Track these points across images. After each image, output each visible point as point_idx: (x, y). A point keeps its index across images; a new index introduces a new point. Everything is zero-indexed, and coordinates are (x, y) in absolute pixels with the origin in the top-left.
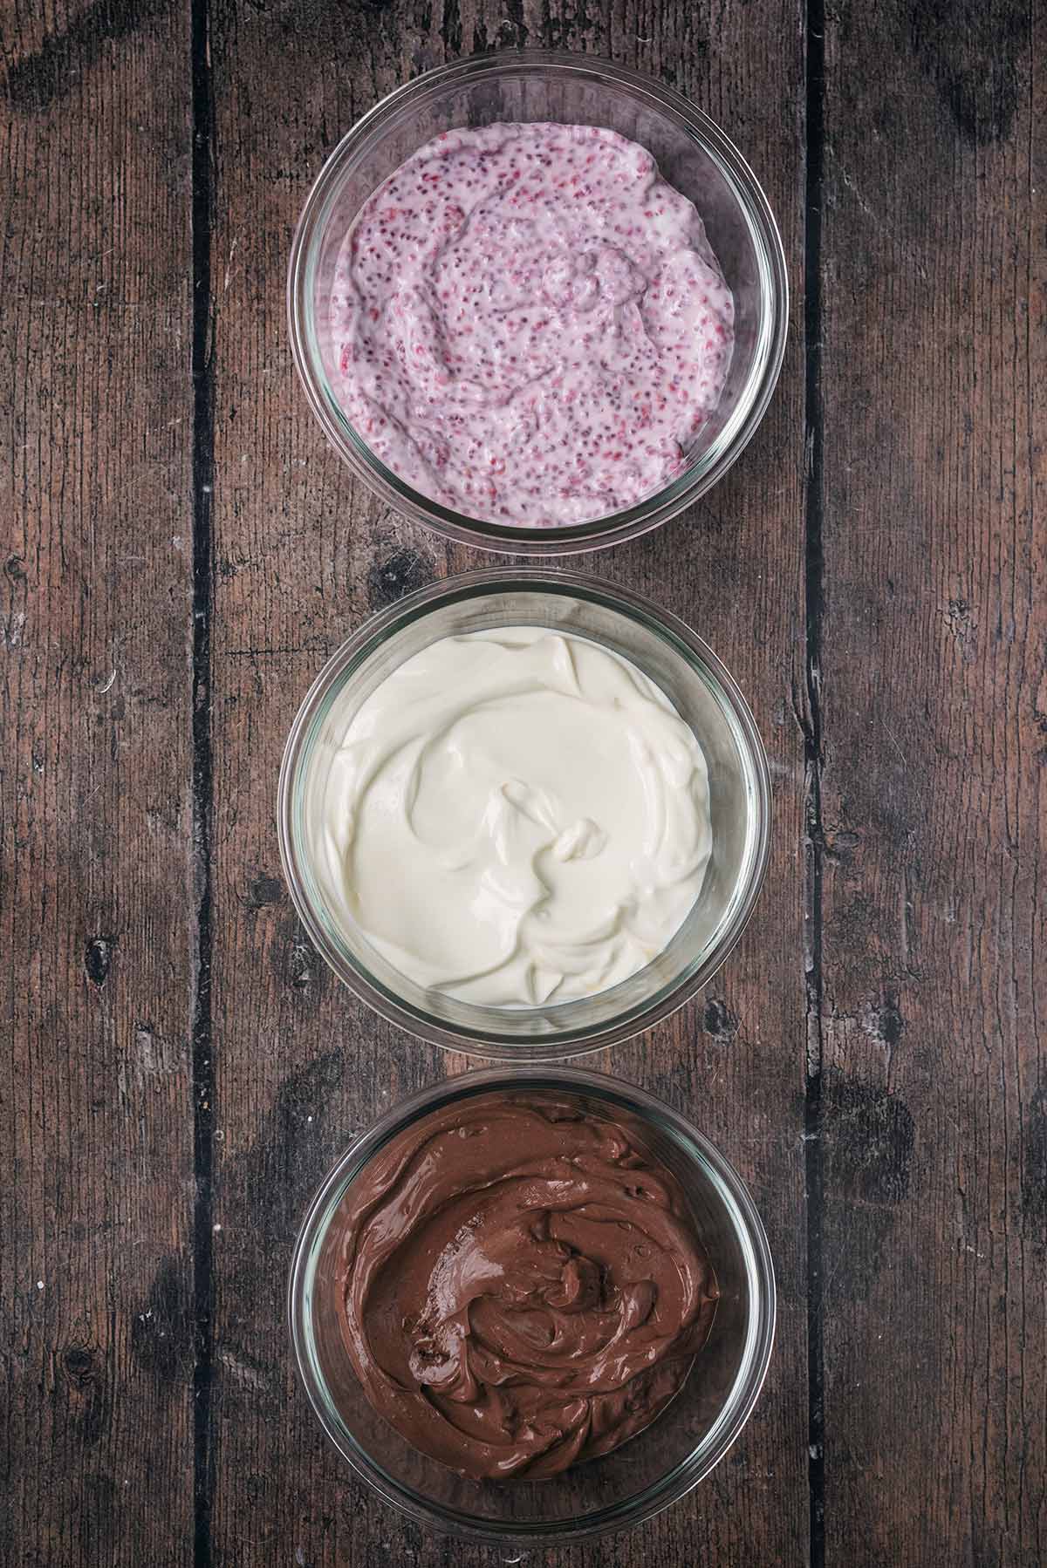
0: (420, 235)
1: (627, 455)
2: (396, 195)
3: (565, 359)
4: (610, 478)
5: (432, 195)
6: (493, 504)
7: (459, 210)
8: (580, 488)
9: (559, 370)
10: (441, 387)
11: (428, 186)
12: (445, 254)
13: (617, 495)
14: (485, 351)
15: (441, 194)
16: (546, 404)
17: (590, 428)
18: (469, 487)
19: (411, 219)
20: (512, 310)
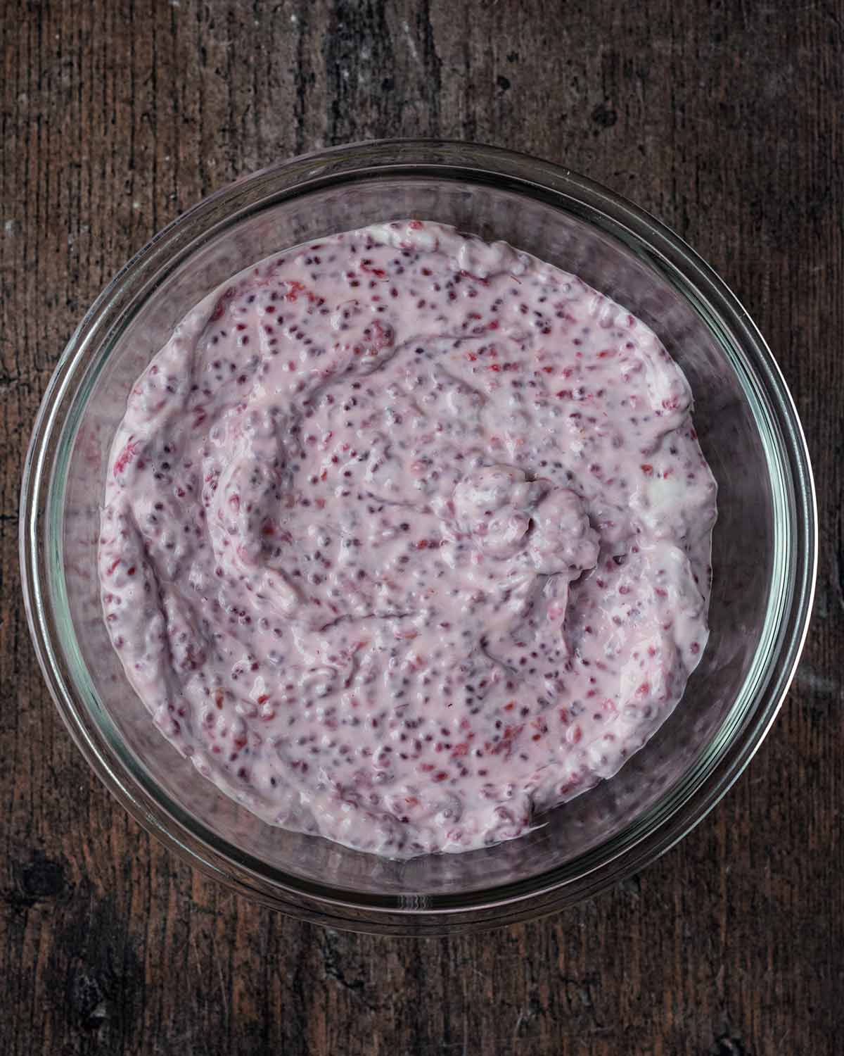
0: (319, 339)
1: (454, 782)
2: (314, 268)
3: (433, 612)
4: (414, 801)
5: (364, 293)
6: (234, 757)
7: (390, 334)
8: (365, 793)
9: (418, 621)
10: (239, 563)
11: (365, 279)
12: (340, 382)
13: (411, 831)
14: (328, 542)
15: (375, 299)
16: (375, 657)
17: (421, 720)
18: (210, 718)
19: (317, 313)
20: (394, 504)
